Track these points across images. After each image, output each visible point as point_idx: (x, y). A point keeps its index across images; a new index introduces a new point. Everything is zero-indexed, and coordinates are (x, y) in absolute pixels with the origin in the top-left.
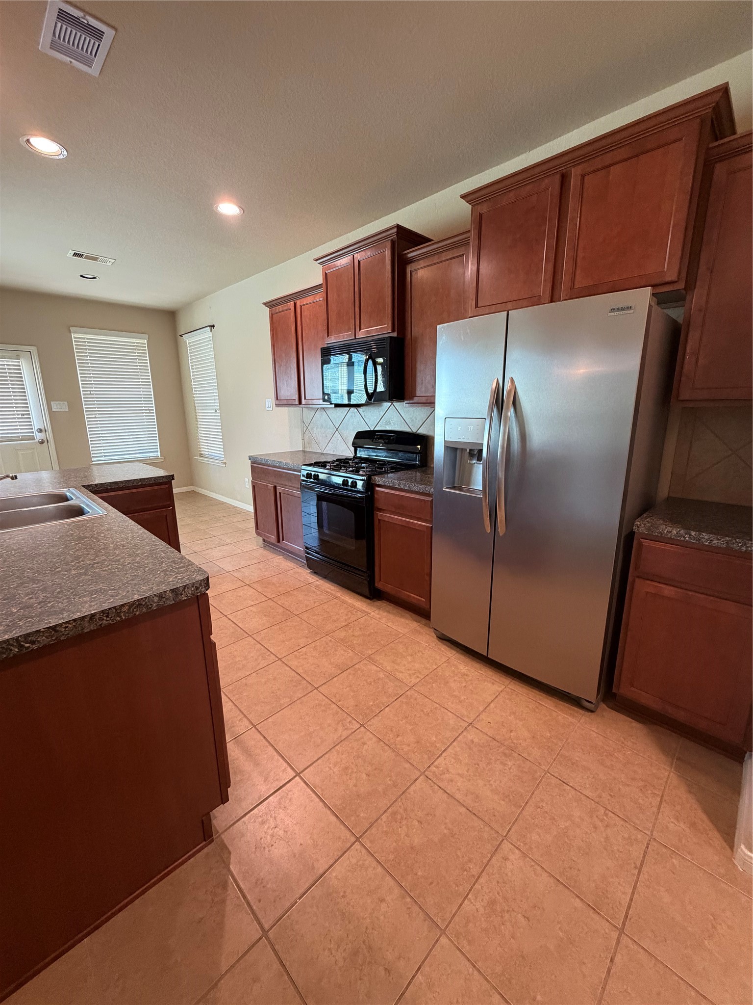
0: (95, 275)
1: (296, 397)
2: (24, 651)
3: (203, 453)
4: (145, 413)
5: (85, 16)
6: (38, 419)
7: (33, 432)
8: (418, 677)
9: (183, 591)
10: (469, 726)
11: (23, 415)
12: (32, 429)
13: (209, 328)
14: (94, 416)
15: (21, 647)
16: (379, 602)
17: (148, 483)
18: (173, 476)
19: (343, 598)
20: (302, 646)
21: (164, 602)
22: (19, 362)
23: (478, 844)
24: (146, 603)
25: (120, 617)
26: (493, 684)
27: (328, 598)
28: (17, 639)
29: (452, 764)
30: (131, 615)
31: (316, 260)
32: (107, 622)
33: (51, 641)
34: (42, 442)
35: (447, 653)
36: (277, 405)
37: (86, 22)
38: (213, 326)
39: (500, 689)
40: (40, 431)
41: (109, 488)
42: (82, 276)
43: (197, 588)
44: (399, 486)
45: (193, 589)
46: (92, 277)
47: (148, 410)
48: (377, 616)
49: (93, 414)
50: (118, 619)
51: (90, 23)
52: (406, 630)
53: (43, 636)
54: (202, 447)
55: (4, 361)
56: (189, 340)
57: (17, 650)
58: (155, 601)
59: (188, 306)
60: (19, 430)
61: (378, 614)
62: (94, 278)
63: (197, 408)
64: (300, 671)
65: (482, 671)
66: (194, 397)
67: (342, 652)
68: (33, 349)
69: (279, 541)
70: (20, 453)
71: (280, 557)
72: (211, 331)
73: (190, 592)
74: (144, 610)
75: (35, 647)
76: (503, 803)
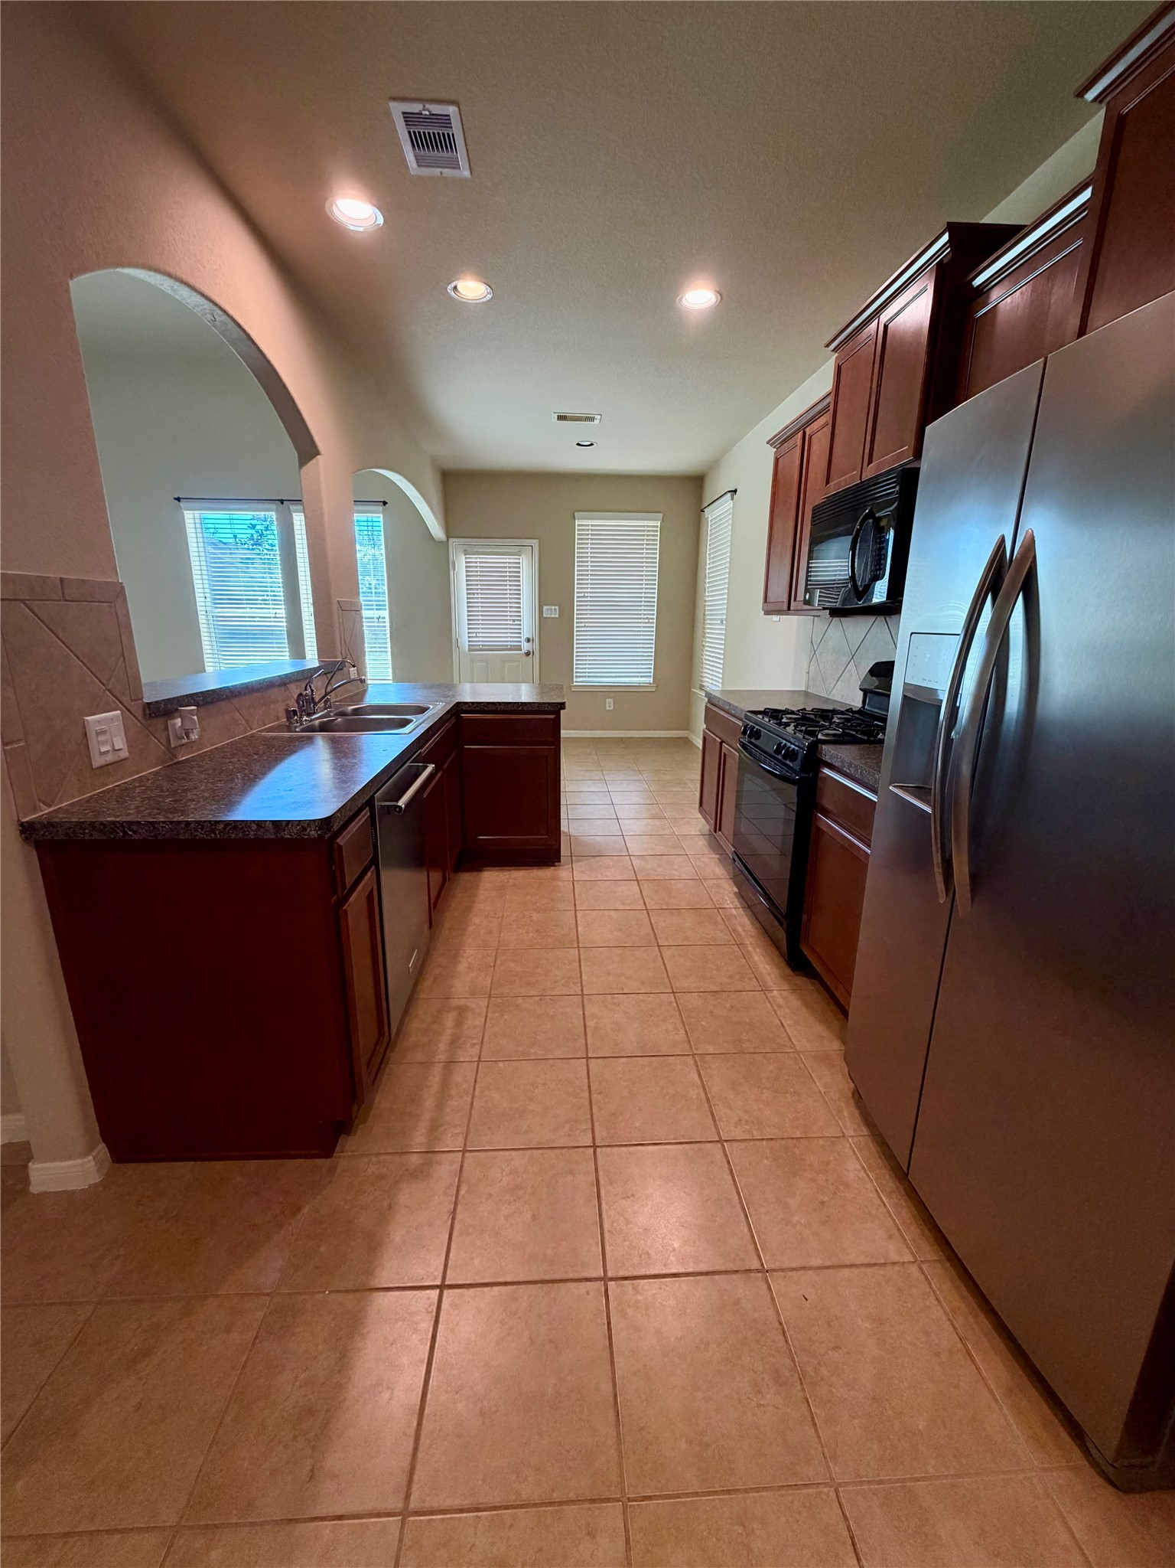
0: (593, 441)
1: (785, 599)
2: (127, 837)
3: (704, 684)
4: (644, 623)
5: (424, 106)
6: (528, 627)
7: (520, 642)
8: (750, 1132)
9: (286, 826)
10: (758, 1271)
11: (514, 621)
12: (520, 637)
13: (729, 494)
14: (583, 625)
15: (125, 833)
16: (806, 979)
17: (530, 709)
18: (564, 703)
19: (750, 949)
20: (626, 991)
21: (264, 833)
22: (519, 559)
23: (574, 1459)
24: (243, 827)
25: (215, 834)
26: (890, 1237)
27: (729, 941)
28: (122, 824)
29: (664, 1306)
30: (226, 836)
31: (828, 346)
32: (201, 835)
33: (150, 836)
34: (528, 654)
35: (848, 1124)
36: (767, 613)
37: (427, 113)
38: (735, 491)
39: (895, 1257)
40: (528, 640)
41: (486, 709)
42: (578, 444)
43: (305, 829)
44: (849, 769)
45: (298, 828)
46: (589, 443)
47: (647, 618)
48: (780, 1001)
49: (582, 623)
50: (213, 836)
51: (433, 113)
52: (809, 1047)
53: (143, 829)
54: (706, 675)
55: (506, 558)
56: (712, 515)
57: (121, 834)
58: (253, 829)
59: (715, 464)
60: (509, 639)
61: (784, 998)
62: (592, 444)
63: (707, 613)
64: (590, 1024)
65: (889, 1197)
66: (705, 601)
67: (671, 1028)
68: (535, 543)
69: (716, 832)
70: (507, 665)
71: (714, 856)
72: (732, 499)
73: (295, 831)
74: (241, 835)
75: (135, 837)
76: (683, 1445)
